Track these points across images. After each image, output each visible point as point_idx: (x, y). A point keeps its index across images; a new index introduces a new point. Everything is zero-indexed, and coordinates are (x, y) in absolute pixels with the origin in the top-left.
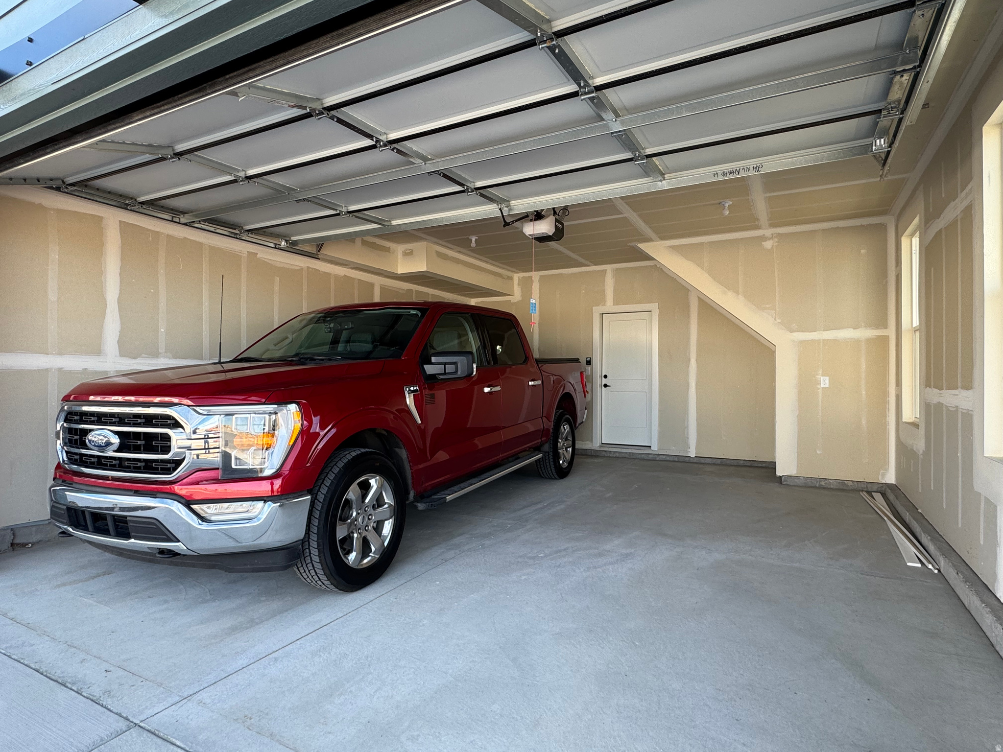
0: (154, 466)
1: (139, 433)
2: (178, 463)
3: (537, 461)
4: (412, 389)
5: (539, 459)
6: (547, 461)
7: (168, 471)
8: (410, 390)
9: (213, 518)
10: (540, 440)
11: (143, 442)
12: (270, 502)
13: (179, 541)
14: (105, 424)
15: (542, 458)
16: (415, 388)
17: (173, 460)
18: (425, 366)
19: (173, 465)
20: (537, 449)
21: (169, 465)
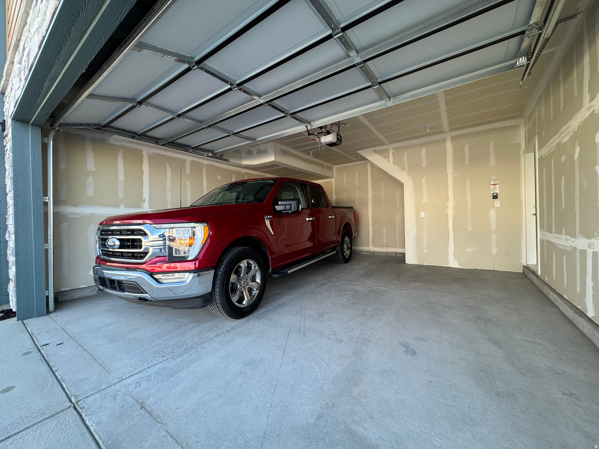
0: (135, 255)
1: (129, 239)
2: (146, 253)
3: (333, 254)
4: (269, 217)
5: (335, 254)
6: (339, 254)
7: (142, 258)
8: (267, 218)
9: (164, 282)
10: (335, 245)
11: (131, 244)
12: (192, 273)
13: (147, 293)
14: (115, 235)
15: (336, 253)
16: (270, 217)
17: (144, 252)
18: (276, 207)
19: (145, 255)
20: (333, 249)
21: (142, 255)
